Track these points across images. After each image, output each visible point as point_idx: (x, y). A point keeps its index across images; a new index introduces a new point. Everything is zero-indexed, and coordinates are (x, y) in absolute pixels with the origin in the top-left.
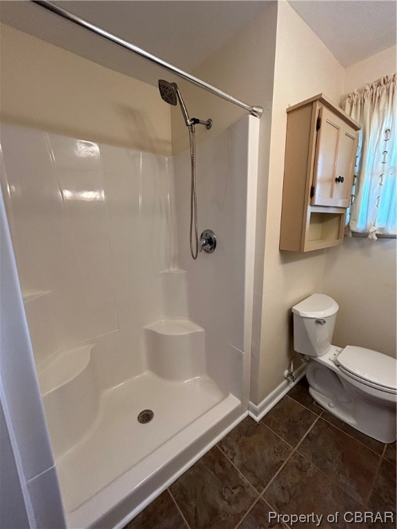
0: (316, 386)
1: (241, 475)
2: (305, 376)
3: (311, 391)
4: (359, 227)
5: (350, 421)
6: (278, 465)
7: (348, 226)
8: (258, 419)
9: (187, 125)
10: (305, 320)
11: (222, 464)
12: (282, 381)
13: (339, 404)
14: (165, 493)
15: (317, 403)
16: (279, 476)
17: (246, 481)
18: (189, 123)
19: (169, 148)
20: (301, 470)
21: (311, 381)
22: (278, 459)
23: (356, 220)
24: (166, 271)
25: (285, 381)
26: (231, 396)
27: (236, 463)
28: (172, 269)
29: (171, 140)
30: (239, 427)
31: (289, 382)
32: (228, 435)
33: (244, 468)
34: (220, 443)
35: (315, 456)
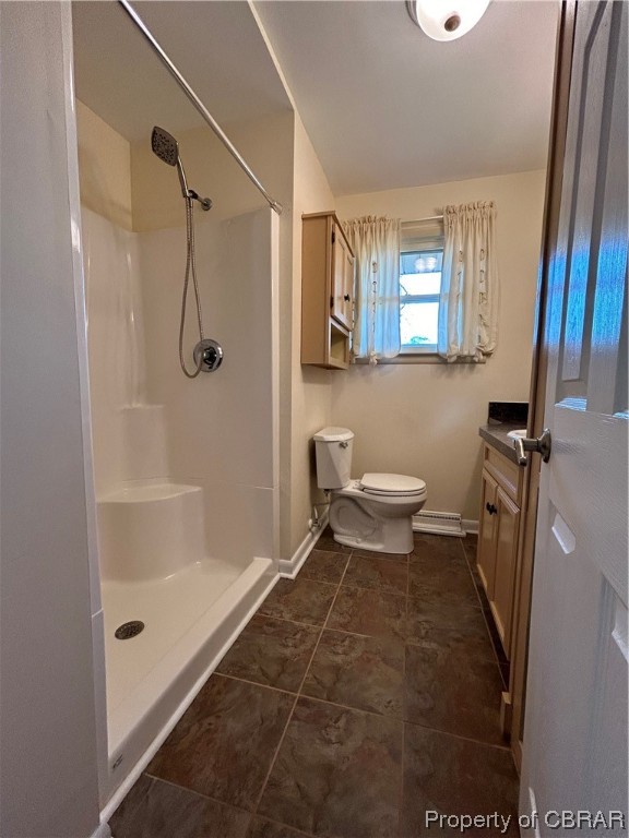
0: (341, 530)
1: (297, 623)
2: (328, 525)
3: (337, 537)
4: (361, 353)
5: (378, 547)
6: (329, 602)
7: (352, 352)
8: (293, 576)
9: (185, 196)
10: (329, 445)
11: (271, 625)
12: (307, 534)
13: (365, 539)
14: (212, 678)
15: (347, 546)
16: (334, 608)
17: (304, 625)
18: (188, 194)
19: (129, 220)
20: (351, 595)
21: (336, 527)
22: (327, 598)
23: (358, 344)
24: (127, 406)
25: (310, 534)
26: (256, 559)
27: (287, 617)
28: (134, 405)
29: (130, 209)
30: (274, 590)
31: (313, 535)
32: (266, 600)
33: (297, 617)
34: (260, 610)
35: (359, 582)
